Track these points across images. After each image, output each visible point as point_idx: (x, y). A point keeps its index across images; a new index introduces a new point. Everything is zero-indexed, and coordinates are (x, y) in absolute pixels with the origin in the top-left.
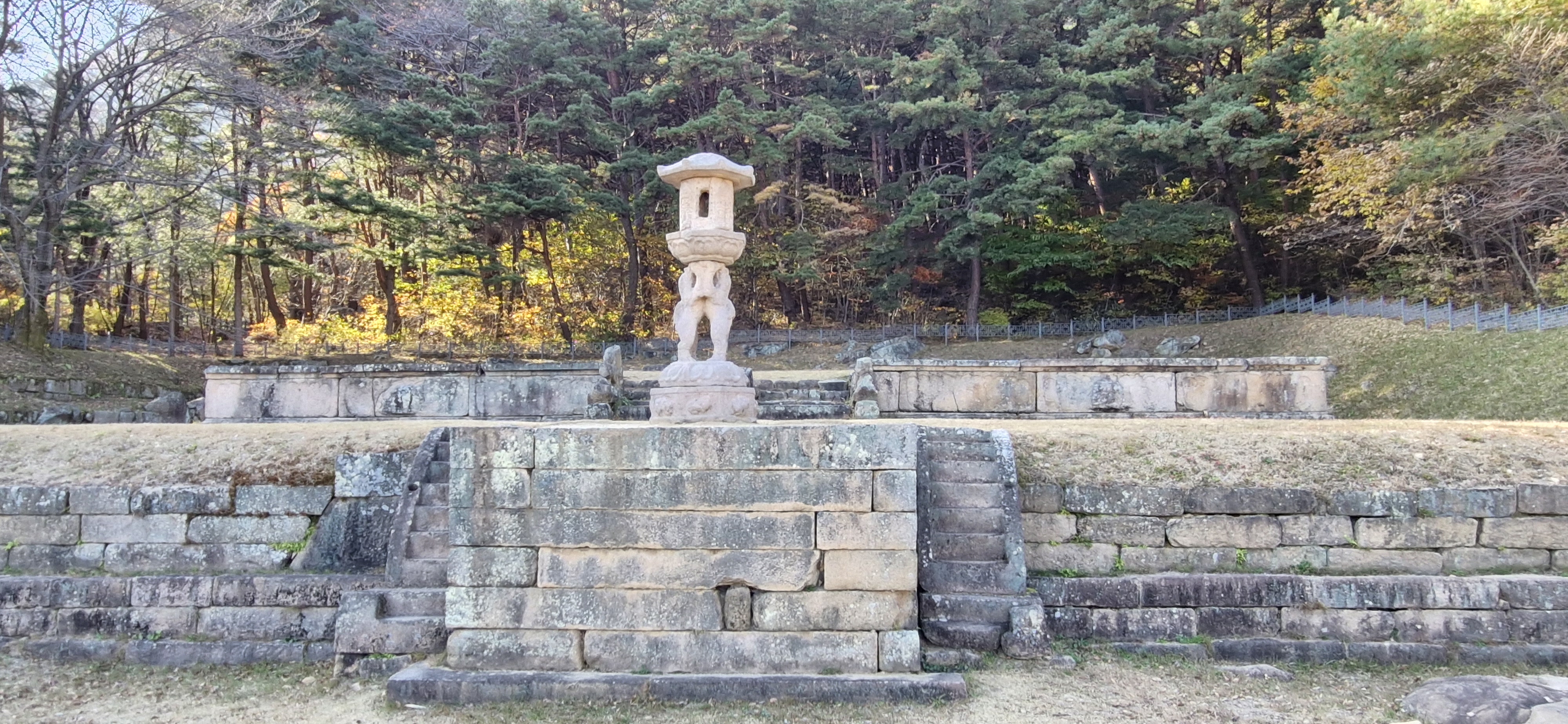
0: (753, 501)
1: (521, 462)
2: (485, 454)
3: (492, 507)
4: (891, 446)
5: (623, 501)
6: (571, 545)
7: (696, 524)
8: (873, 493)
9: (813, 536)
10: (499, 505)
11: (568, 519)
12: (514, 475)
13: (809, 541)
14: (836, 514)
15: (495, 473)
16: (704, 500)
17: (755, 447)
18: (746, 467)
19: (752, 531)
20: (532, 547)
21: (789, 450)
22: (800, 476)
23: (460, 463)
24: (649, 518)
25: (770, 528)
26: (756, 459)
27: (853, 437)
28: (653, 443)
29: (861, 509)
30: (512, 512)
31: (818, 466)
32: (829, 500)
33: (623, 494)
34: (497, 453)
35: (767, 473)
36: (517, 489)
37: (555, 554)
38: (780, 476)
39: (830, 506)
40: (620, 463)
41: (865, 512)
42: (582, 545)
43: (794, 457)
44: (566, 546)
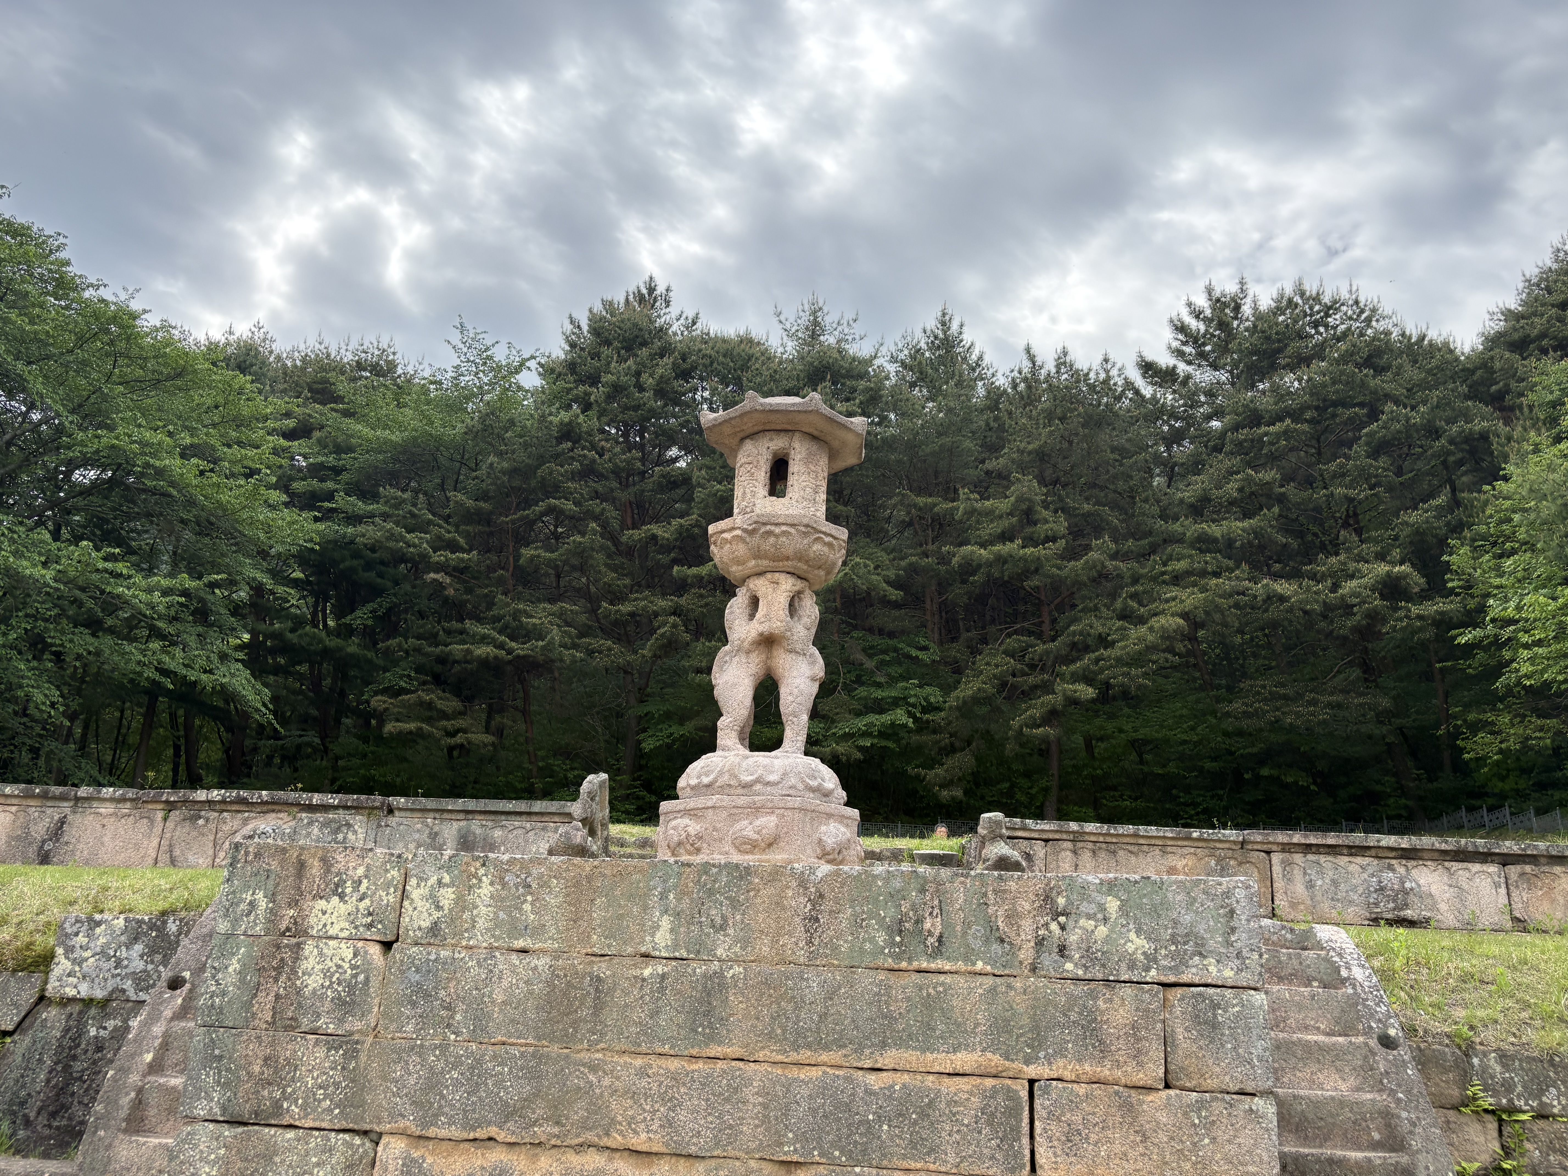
0: (884, 1045)
1: (369, 926)
2: (294, 903)
3: (292, 1026)
4: (1201, 928)
5: (584, 1028)
6: (455, 1132)
7: (748, 1093)
8: (1167, 1041)
9: (1026, 1141)
10: (305, 1023)
11: (455, 1067)
12: (348, 954)
13: (1017, 1155)
14: (1082, 1089)
15: (309, 948)
16: (771, 1036)
17: (889, 914)
18: (867, 961)
19: (879, 1119)
20: (366, 1133)
21: (966, 925)
22: (993, 990)
23: (235, 922)
24: (642, 1073)
25: (923, 1115)
26: (893, 944)
27: (1113, 905)
28: (663, 896)
29: (1140, 1078)
30: (333, 1041)
31: (1034, 969)
32: (1061, 1052)
33: (584, 1013)
34: (322, 904)
35: (915, 977)
36: (351, 988)
37: (415, 1154)
38: (947, 988)
39: (1064, 1067)
40: (585, 938)
41: (1150, 1089)
42: (480, 1134)
43: (977, 944)
44: (443, 1133)
